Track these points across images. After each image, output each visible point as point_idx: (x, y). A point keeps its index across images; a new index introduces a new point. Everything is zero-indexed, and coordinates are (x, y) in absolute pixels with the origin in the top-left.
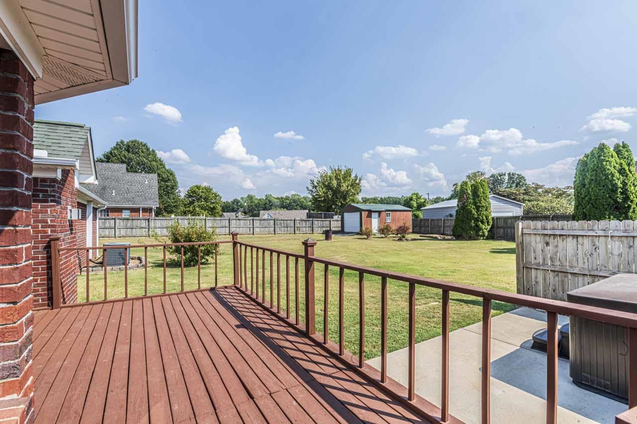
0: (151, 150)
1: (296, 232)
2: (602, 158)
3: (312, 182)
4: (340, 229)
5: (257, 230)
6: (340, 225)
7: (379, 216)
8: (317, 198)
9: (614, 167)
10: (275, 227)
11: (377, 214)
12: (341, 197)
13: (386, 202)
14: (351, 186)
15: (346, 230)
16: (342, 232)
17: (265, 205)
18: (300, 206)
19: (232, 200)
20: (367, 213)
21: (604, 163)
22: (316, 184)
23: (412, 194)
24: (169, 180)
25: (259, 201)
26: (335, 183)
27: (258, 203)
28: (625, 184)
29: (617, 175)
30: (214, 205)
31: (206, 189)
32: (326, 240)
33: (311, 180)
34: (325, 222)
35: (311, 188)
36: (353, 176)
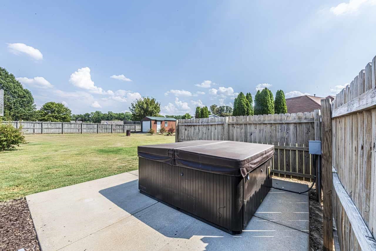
0: (9, 74)
1: (113, 132)
2: (241, 98)
3: (133, 105)
4: (140, 130)
5: (84, 131)
6: (140, 128)
7: (161, 123)
8: (134, 114)
9: (245, 102)
10: (98, 129)
11: (160, 122)
12: (149, 113)
13: (178, 118)
14: (154, 108)
15: (143, 131)
16: (141, 132)
17: (108, 117)
18: (130, 119)
19: (85, 114)
20: (154, 121)
21: (241, 101)
22: (134, 106)
23: (186, 114)
24: (25, 97)
25: (104, 115)
26: (145, 106)
27: (103, 116)
28: (248, 110)
29: (245, 106)
30: (65, 116)
31: (58, 105)
32: (127, 136)
33: (132, 104)
34: (132, 126)
35: (131, 108)
36: (156, 103)
